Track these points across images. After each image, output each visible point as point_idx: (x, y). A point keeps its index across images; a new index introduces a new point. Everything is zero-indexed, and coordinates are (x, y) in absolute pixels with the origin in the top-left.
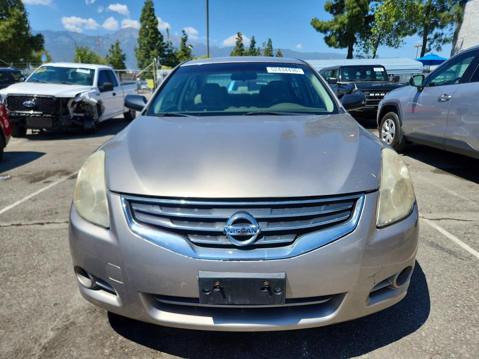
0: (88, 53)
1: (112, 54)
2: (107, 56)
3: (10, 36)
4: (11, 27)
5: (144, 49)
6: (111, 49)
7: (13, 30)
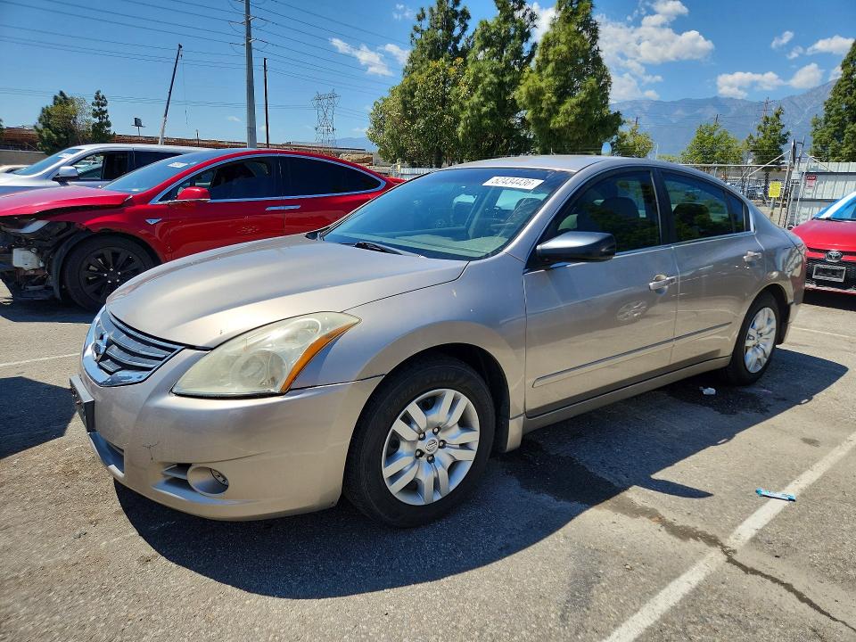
0: (716, 134)
1: (762, 135)
2: (751, 137)
3: (572, 118)
4: (577, 105)
5: (834, 122)
6: (763, 125)
7: (579, 110)
